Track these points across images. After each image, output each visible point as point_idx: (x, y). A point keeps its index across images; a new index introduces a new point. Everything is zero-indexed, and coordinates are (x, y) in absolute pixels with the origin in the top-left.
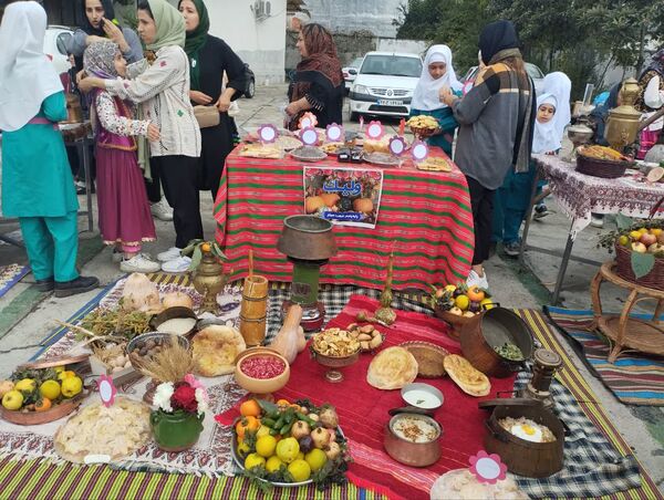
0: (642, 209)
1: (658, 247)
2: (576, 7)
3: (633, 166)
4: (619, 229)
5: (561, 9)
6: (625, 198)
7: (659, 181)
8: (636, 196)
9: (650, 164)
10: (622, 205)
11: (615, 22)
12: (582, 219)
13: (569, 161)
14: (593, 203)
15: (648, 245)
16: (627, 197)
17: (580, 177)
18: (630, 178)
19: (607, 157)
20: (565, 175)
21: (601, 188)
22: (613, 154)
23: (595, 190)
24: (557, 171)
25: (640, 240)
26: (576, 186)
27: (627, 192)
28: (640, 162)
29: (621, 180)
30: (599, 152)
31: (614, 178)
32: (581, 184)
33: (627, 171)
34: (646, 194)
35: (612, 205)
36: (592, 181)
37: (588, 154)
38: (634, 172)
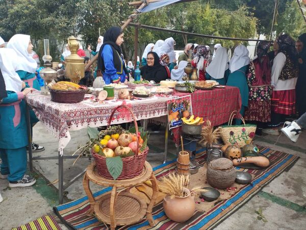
0: (102, 120)
1: (121, 149)
2: (41, 19)
3: (88, 92)
4: (92, 140)
5: (34, 19)
6: (89, 115)
7: (106, 99)
8: (96, 112)
9: (97, 89)
10: (89, 121)
11: (60, 24)
12: (64, 138)
13: (47, 94)
14: (69, 124)
15: (114, 149)
16: (91, 114)
17: (55, 106)
18: (88, 101)
19: (70, 89)
20: (44, 106)
21: (71, 112)
22: (74, 86)
23: (68, 114)
24: (37, 103)
25: (108, 146)
26: (53, 113)
27: (90, 111)
28: (91, 89)
29: (84, 102)
30: (64, 86)
31: (78, 102)
32: (57, 112)
33: (86, 96)
34: (101, 110)
35: (83, 122)
36: (64, 108)
37: (57, 88)
38: (89, 96)
